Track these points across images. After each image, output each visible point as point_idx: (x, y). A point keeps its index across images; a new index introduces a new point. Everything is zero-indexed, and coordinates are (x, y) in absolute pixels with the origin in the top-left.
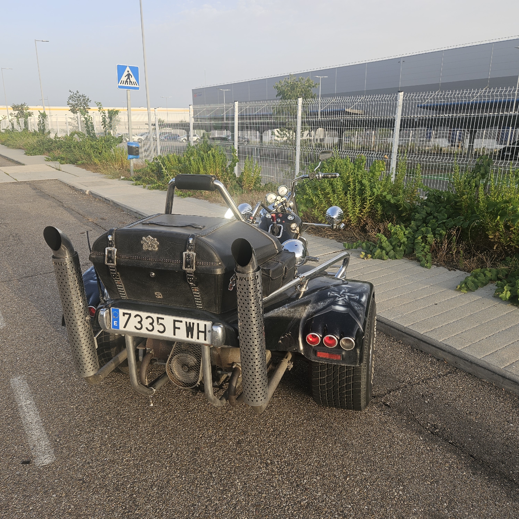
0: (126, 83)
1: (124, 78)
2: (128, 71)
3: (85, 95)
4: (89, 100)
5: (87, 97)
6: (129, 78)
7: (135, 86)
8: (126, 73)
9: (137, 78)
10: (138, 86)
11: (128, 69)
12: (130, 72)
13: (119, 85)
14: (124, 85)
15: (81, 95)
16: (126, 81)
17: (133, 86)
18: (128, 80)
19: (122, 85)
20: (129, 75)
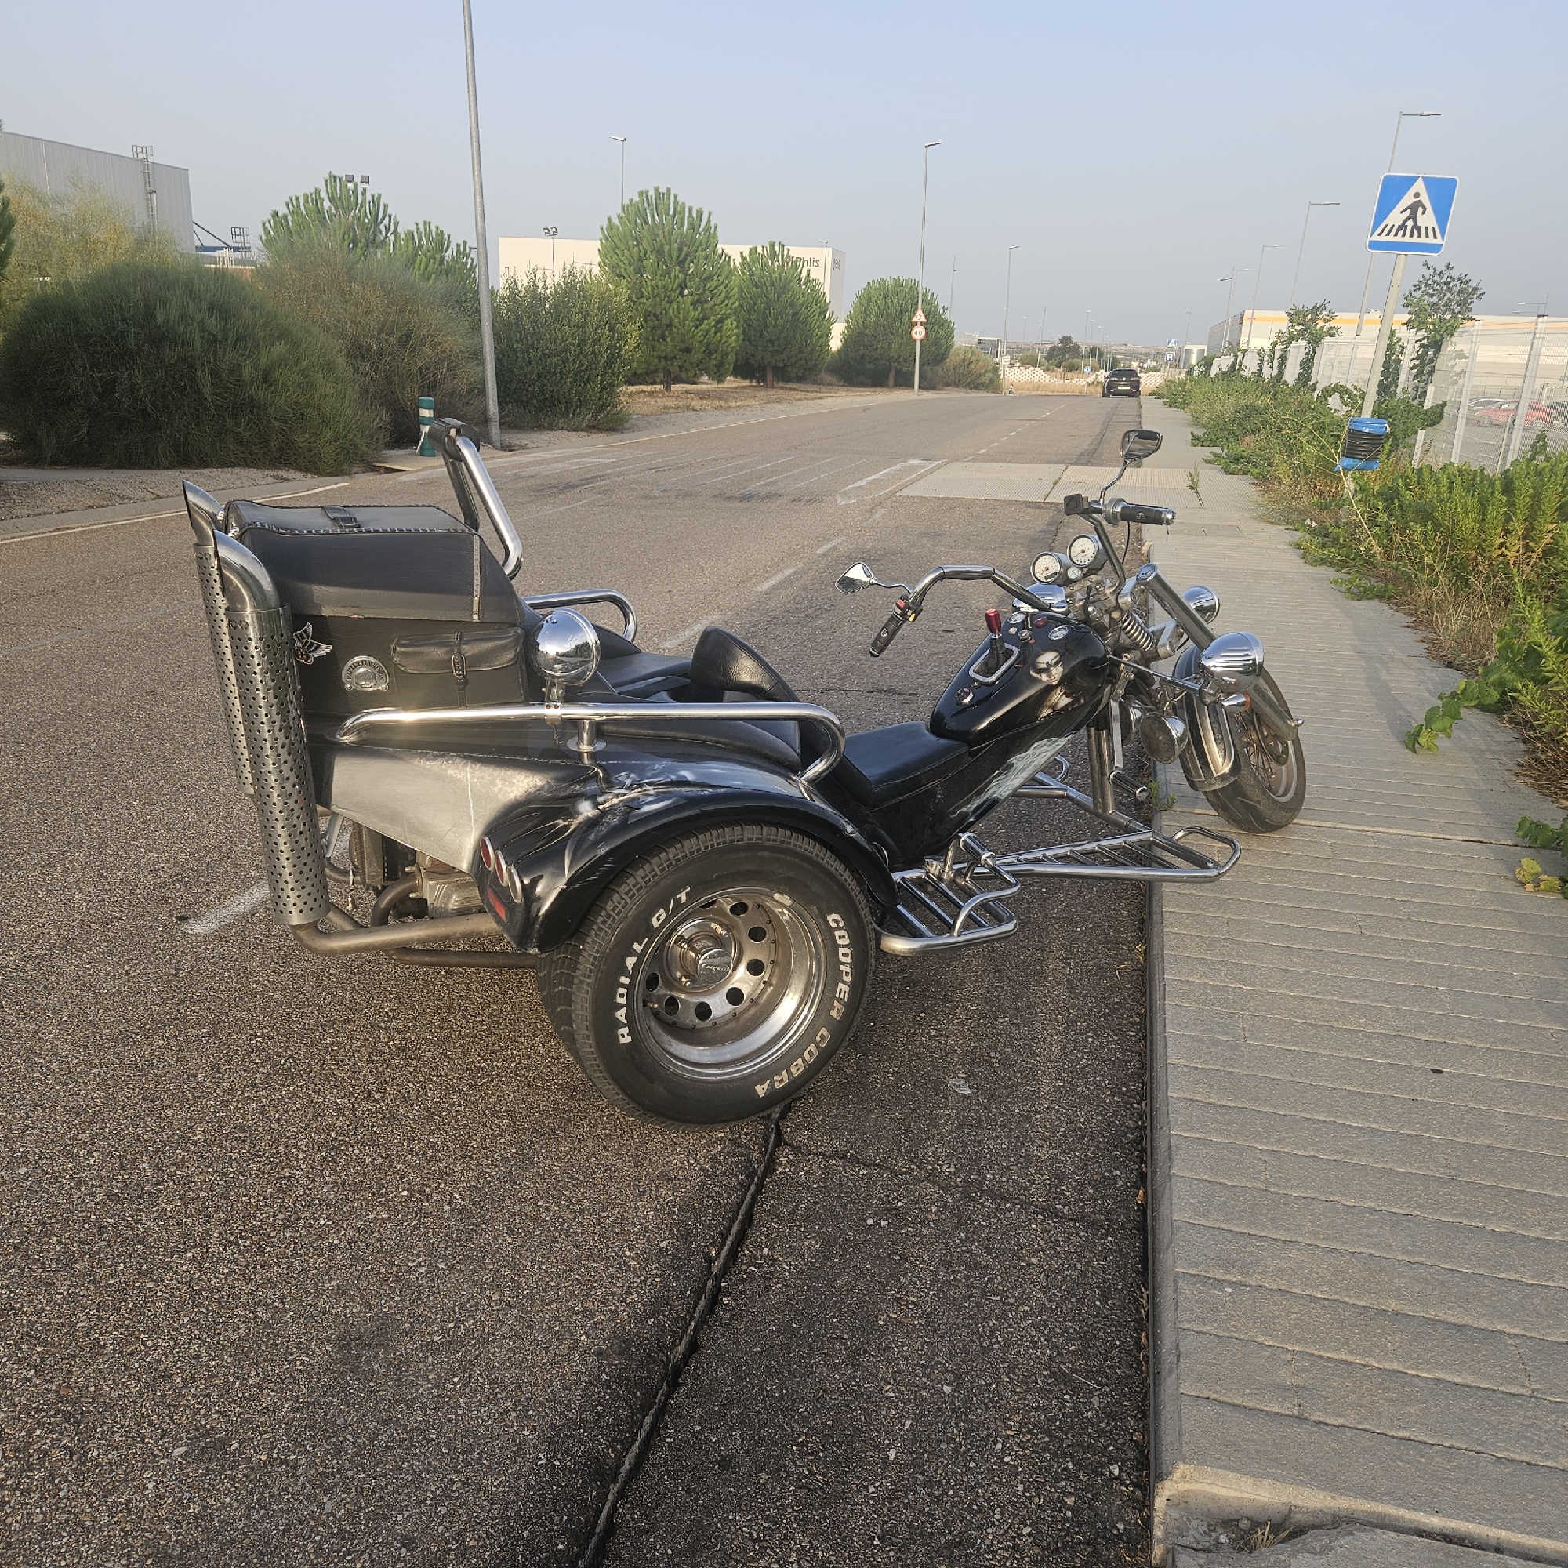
0: (1401, 233)
1: (1396, 218)
2: (1417, 195)
3: (1467, 278)
4: (1479, 292)
5: (1472, 284)
6: (1413, 216)
7: (1431, 240)
8: (1408, 199)
9: (1442, 218)
10: (1439, 241)
11: (1419, 186)
12: (1425, 198)
13: (1375, 237)
14: (1391, 238)
15: (1456, 277)
16: (1403, 227)
17: (1423, 240)
18: (1410, 223)
19: (1383, 238)
20: (1414, 208)
